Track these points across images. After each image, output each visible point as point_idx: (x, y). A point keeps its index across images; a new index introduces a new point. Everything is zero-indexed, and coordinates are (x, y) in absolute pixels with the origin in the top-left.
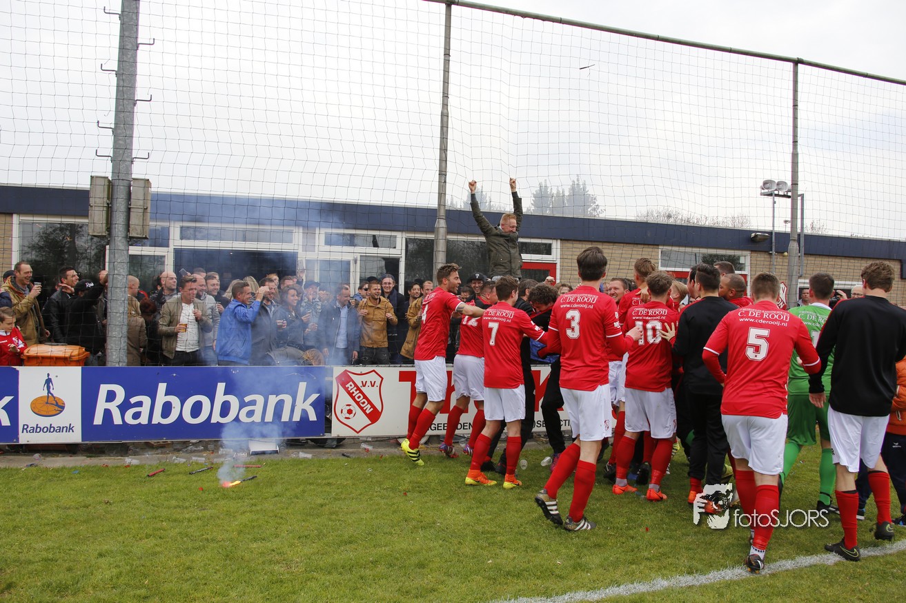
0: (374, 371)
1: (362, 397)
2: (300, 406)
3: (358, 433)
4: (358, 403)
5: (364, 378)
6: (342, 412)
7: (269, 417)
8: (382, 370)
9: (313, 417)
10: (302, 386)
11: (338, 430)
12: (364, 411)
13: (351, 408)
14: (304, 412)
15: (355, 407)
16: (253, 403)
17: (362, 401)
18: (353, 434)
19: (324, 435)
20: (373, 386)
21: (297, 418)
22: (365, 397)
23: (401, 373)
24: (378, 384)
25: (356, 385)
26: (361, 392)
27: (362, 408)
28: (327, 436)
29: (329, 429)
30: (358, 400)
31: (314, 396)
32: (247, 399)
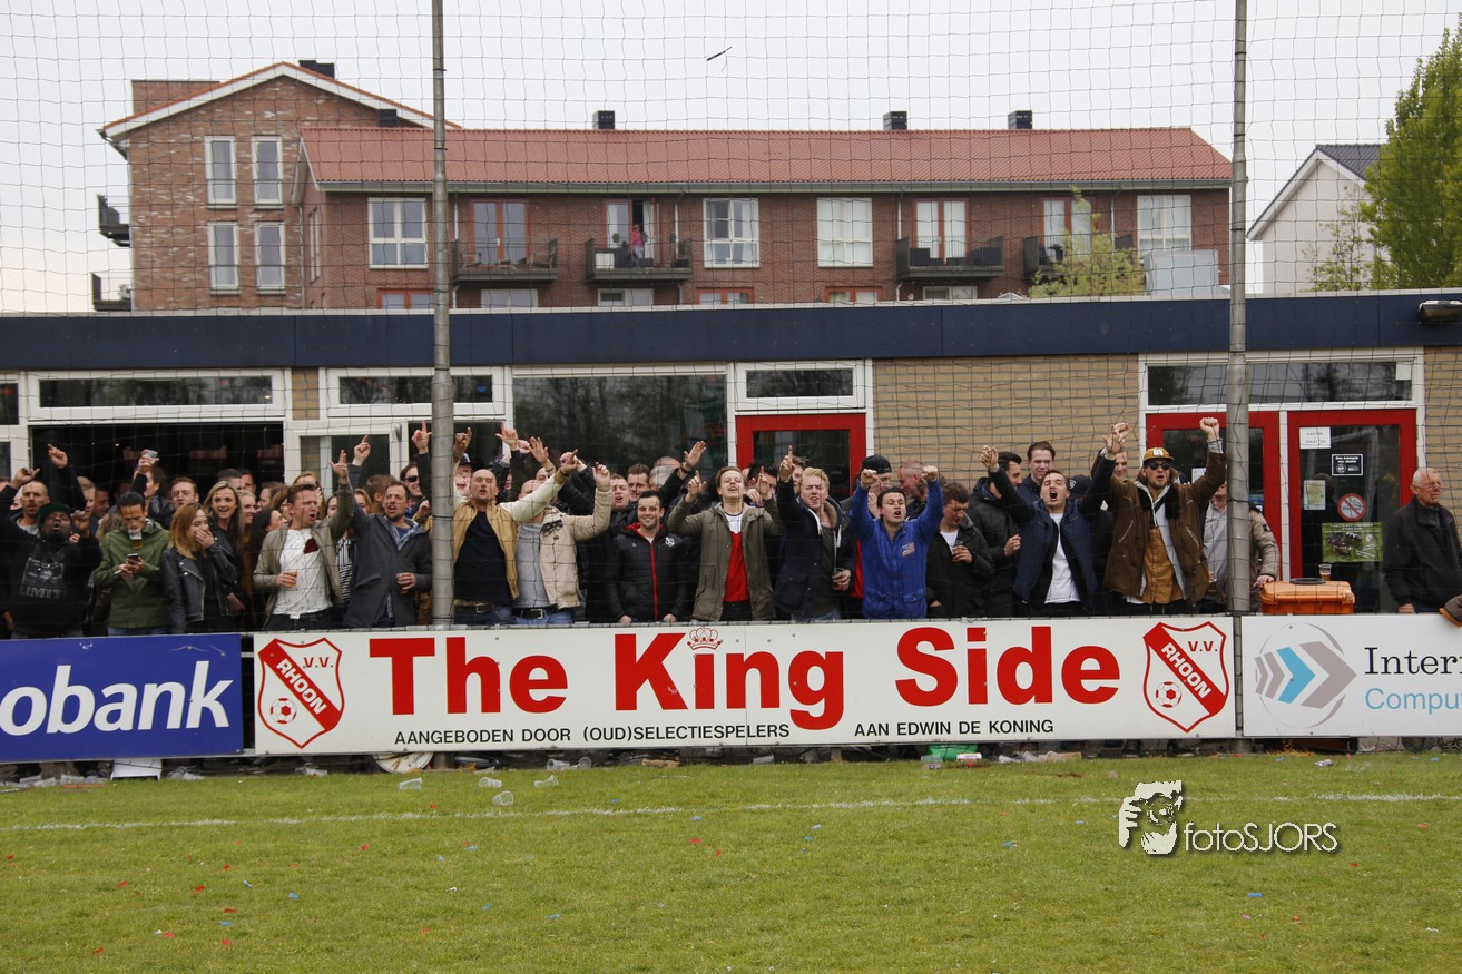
0: (324, 639)
1: (306, 685)
2: (199, 700)
3: (302, 747)
4: (299, 696)
5: (308, 652)
6: (272, 712)
7: (146, 723)
8: (336, 637)
9: (221, 720)
10: (202, 668)
11: (266, 743)
12: (311, 710)
13: (287, 704)
14: (206, 713)
15: (294, 702)
16: (118, 698)
17: (307, 692)
18: (293, 750)
19: (242, 752)
20: (324, 666)
21: (194, 722)
22: (312, 685)
23: (373, 642)
24: (332, 661)
25: (294, 665)
26: (304, 676)
27: (306, 705)
28: (248, 753)
29: (249, 741)
30: (300, 690)
31: (223, 686)
32: (108, 692)
